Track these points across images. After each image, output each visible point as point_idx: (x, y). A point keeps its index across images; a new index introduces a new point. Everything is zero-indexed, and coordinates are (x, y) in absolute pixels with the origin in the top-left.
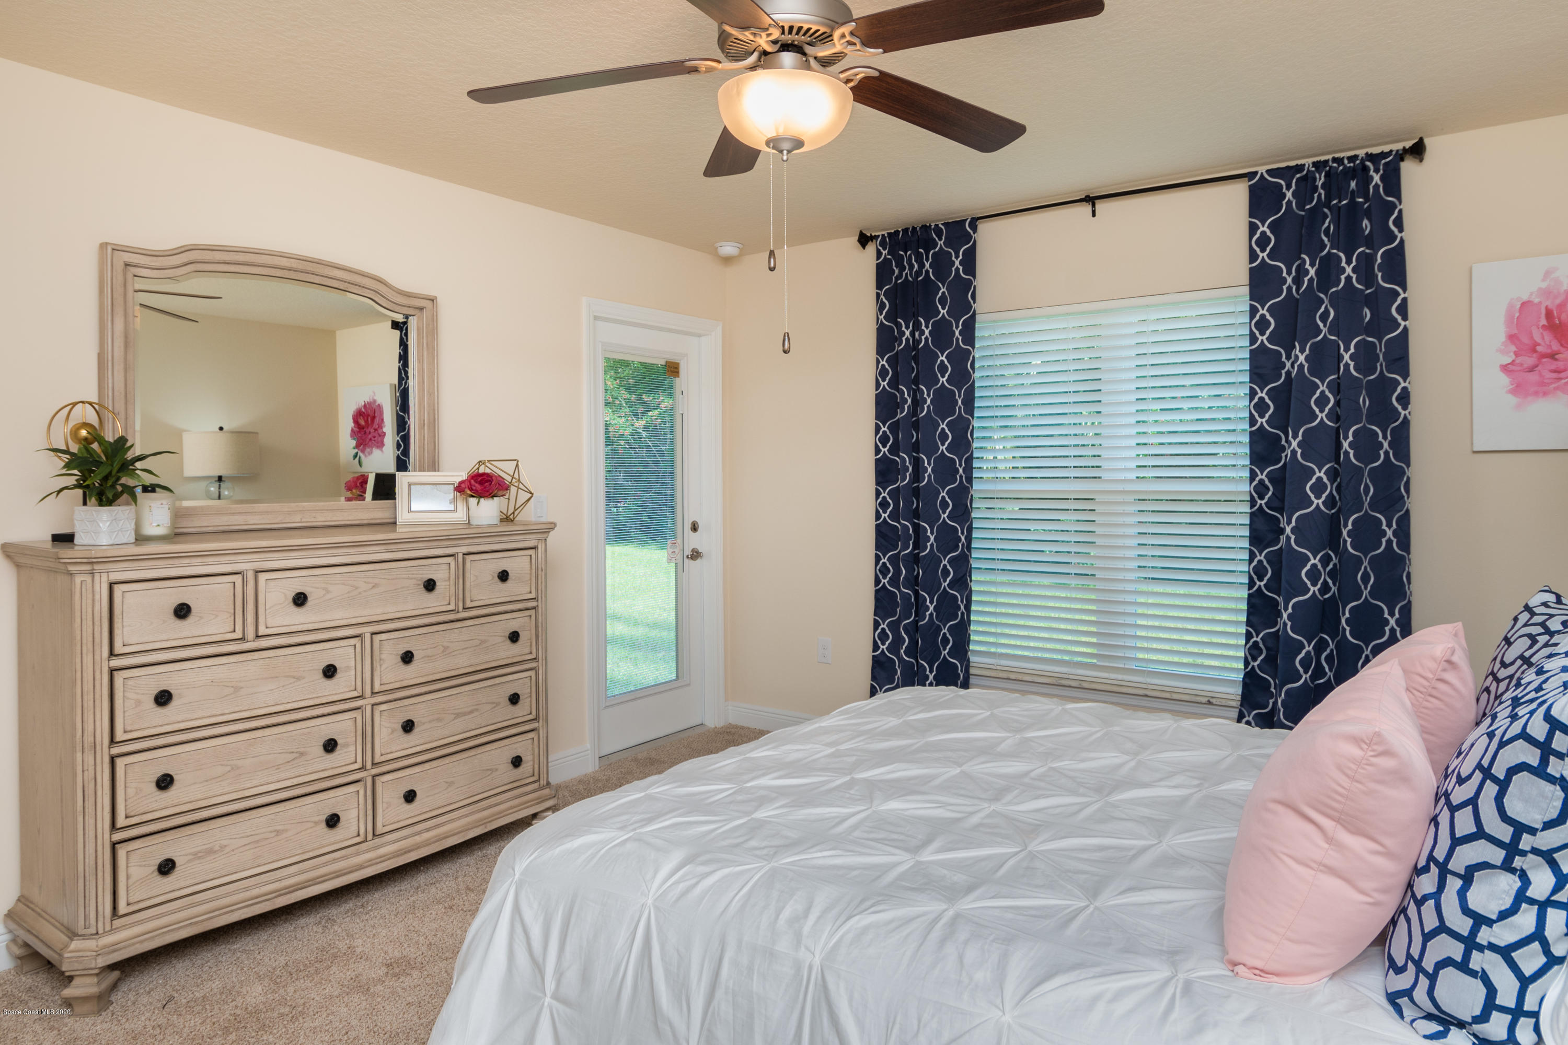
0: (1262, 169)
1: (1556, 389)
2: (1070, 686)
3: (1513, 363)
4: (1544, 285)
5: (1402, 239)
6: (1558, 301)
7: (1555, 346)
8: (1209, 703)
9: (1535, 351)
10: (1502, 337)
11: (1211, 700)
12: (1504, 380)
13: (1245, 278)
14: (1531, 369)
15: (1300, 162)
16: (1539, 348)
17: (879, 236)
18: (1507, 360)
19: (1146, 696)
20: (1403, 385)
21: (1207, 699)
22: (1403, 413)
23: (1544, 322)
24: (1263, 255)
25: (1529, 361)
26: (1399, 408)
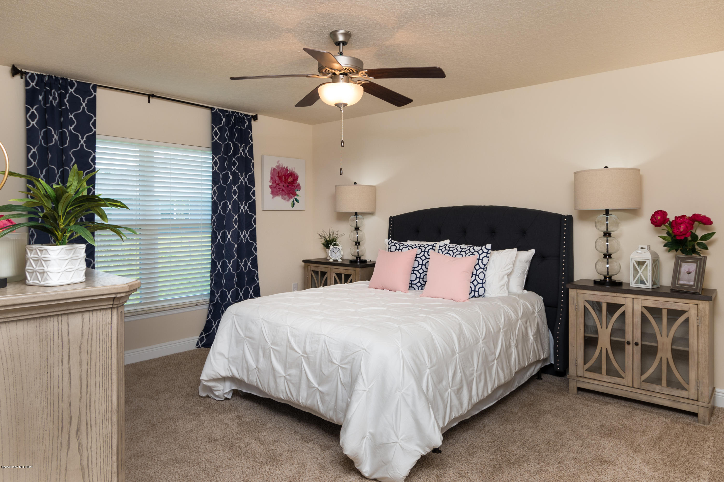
0: (216, 108)
1: (279, 193)
2: (142, 314)
3: (272, 185)
4: (277, 165)
5: (252, 143)
6: (280, 170)
7: (279, 182)
8: (197, 305)
9: (276, 183)
10: (270, 178)
11: (197, 304)
12: (270, 190)
13: (210, 145)
14: (275, 188)
15: (227, 109)
16: (277, 182)
17: (28, 73)
18: (271, 184)
19: (174, 309)
20: (253, 189)
21: (196, 304)
22: (253, 198)
23: (277, 175)
24: (216, 138)
25: (275, 185)
26: (252, 196)
